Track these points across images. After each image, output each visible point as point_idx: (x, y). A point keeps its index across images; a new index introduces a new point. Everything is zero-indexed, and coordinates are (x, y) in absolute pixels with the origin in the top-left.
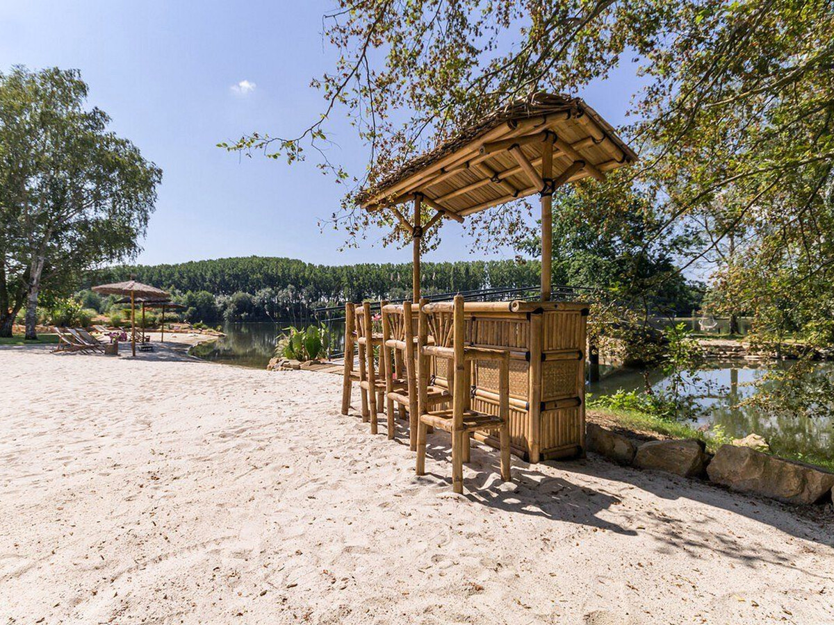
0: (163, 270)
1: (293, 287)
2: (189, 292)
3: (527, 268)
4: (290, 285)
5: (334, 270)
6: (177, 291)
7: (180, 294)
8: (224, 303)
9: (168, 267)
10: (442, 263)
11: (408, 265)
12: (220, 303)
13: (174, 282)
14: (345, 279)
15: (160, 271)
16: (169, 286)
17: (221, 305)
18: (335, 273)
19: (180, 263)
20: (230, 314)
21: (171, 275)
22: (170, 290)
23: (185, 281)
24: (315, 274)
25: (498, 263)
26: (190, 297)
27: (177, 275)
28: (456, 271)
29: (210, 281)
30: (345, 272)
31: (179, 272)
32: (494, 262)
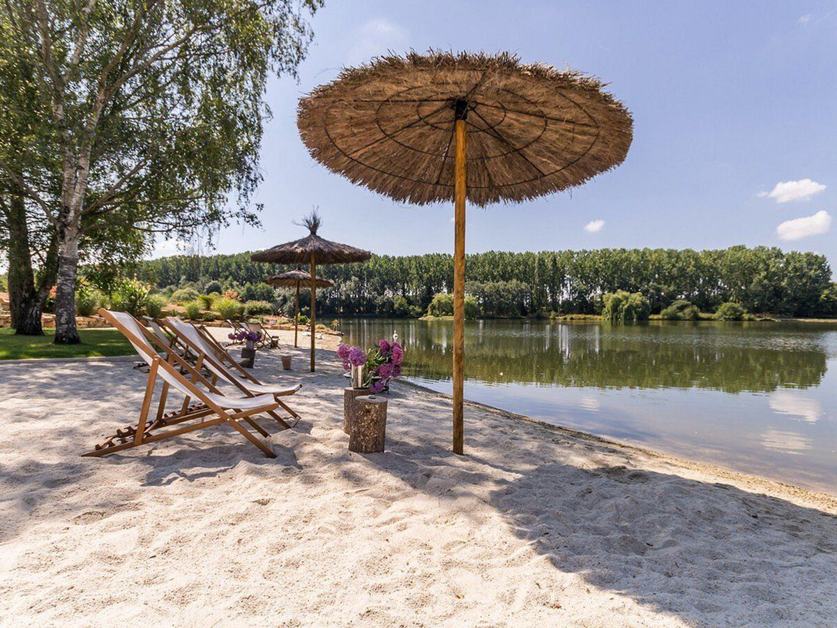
0: (219, 260)
1: (357, 279)
2: (248, 284)
3: (627, 259)
4: (353, 277)
5: (401, 260)
6: (235, 283)
7: (237, 286)
8: (284, 296)
9: (224, 257)
10: (523, 253)
11: (485, 255)
12: (279, 296)
13: (231, 274)
14: (413, 271)
15: (217, 262)
16: (227, 278)
17: (281, 298)
18: (402, 263)
19: (236, 253)
20: (290, 307)
21: (228, 266)
22: (228, 282)
23: (243, 273)
24: (381, 266)
25: (591, 252)
26: (249, 290)
27: (234, 266)
28: (542, 262)
29: (268, 272)
30: (413, 262)
31: (236, 263)
32: (586, 252)
